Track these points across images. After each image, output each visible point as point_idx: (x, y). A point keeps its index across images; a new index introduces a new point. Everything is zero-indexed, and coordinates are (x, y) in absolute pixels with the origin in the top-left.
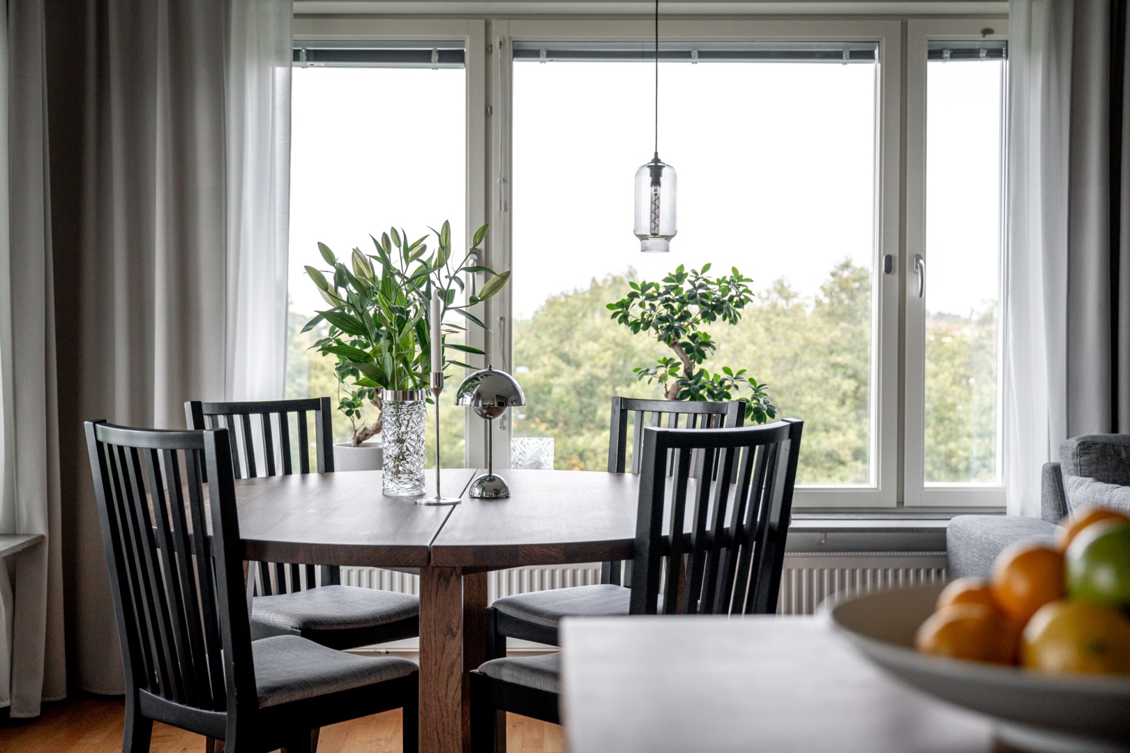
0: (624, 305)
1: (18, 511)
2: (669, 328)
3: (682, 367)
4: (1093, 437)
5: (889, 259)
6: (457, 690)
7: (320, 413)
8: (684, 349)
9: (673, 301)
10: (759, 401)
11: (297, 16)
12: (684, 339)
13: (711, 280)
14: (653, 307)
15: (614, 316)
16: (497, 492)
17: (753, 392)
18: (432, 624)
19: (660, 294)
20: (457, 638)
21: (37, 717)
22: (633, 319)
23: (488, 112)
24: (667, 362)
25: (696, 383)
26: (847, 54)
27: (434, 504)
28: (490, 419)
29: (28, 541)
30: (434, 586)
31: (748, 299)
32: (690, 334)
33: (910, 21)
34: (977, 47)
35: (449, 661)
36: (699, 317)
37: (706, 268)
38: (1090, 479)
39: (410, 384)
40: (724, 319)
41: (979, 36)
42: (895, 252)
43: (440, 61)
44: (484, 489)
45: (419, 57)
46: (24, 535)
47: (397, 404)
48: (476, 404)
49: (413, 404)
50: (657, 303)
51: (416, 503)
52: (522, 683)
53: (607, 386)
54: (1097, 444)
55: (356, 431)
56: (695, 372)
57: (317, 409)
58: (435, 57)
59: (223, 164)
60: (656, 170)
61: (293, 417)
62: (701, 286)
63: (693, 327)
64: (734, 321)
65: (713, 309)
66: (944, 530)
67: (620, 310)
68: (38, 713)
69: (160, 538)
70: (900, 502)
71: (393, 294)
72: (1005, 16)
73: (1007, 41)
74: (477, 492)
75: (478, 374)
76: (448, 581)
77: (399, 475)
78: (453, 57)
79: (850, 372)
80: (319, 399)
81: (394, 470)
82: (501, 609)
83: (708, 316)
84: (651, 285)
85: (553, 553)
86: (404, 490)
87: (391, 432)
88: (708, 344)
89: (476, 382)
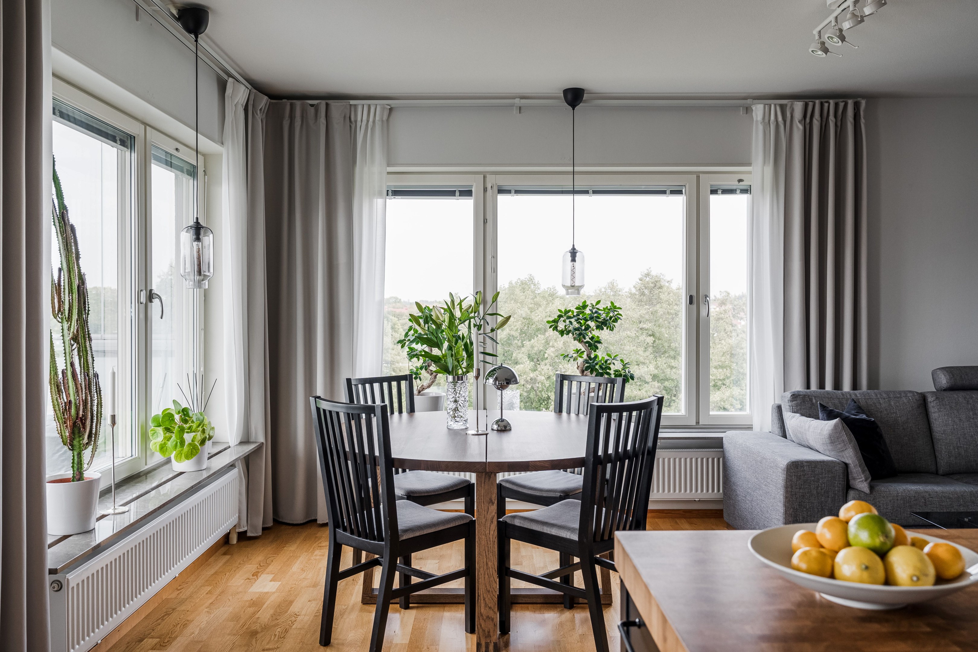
0: (555, 321)
1: (250, 431)
2: (580, 334)
3: (585, 353)
4: (798, 391)
5: (691, 297)
6: (494, 531)
7: (408, 382)
8: (587, 345)
9: (581, 320)
10: (626, 371)
11: (389, 173)
12: (587, 339)
13: (600, 308)
14: (571, 322)
15: (550, 327)
16: (505, 427)
17: (622, 367)
18: (482, 498)
19: (574, 316)
20: (494, 505)
21: (260, 535)
22: (561, 329)
23: (485, 221)
24: (577, 351)
25: (593, 362)
26: (668, 192)
27: (476, 435)
28: (502, 390)
29: (257, 446)
30: (483, 479)
31: (619, 318)
32: (590, 337)
33: (701, 176)
34: (735, 188)
35: (491, 516)
36: (595, 328)
37: (598, 302)
38: (798, 415)
39: (460, 372)
40: (607, 329)
41: (737, 183)
42: (694, 294)
43: (460, 196)
44: (499, 426)
45: (450, 193)
46: (253, 442)
47: (454, 382)
48: (495, 384)
49: (462, 383)
50: (573, 320)
51: (466, 434)
52: (525, 526)
53: (518, 340)
54: (801, 395)
55: (418, 387)
56: (592, 356)
57: (406, 380)
58: (457, 193)
59: (352, 251)
60: (574, 253)
61: (394, 384)
62: (596, 312)
63: (591, 332)
64: (612, 330)
65: (602, 325)
66: (722, 438)
67: (553, 324)
68: (260, 534)
69: (350, 456)
70: (698, 423)
71: (454, 328)
72: (750, 173)
73: (750, 186)
74: (495, 427)
75: (495, 368)
76: (490, 477)
77: (456, 418)
78: (467, 193)
79: (650, 333)
80: (407, 375)
81: (453, 416)
82: (504, 484)
83: (599, 327)
84: (569, 311)
85: (546, 465)
86: (457, 426)
87: (451, 397)
88: (599, 342)
89: (495, 372)
